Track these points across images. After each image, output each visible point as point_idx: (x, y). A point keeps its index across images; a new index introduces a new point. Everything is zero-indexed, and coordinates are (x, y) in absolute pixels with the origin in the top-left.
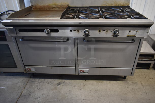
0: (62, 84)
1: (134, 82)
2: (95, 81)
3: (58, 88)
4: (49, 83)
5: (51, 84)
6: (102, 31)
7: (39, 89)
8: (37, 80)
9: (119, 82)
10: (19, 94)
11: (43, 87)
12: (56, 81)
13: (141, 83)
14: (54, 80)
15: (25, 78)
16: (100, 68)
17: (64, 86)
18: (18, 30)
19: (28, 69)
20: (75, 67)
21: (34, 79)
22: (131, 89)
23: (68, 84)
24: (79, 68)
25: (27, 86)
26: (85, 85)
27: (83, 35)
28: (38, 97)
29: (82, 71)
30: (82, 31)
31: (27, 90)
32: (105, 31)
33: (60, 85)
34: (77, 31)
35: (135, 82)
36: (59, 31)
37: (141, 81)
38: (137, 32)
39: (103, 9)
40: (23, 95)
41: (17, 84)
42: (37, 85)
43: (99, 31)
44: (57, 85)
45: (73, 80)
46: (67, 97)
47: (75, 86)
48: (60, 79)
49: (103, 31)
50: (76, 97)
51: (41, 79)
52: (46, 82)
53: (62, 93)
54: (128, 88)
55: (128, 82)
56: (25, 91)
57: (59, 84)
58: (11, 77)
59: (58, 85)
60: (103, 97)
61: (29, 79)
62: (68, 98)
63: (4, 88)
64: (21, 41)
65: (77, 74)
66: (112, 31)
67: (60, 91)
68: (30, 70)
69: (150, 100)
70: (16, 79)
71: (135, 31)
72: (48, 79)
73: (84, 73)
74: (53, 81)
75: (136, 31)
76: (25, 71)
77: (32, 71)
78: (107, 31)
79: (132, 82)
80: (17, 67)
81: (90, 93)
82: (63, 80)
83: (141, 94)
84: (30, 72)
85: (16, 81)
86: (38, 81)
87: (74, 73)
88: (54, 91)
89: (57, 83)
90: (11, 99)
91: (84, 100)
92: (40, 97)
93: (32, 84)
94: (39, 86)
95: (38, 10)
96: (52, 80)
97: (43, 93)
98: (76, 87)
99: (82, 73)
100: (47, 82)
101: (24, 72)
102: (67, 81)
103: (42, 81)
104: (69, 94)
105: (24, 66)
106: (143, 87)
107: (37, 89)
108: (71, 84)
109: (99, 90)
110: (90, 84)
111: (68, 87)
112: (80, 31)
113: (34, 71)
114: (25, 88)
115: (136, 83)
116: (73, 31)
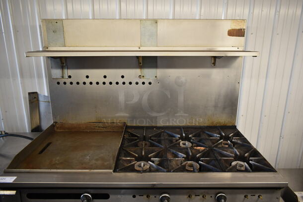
6: (193, 196)
18: (25, 196)
30: (155, 197)
32: (199, 196)
34: (145, 196)
38: (259, 197)
39: (190, 136)
43: (187, 196)
49: (196, 195)
66: (213, 196)
71: (254, 195)
75: (257, 196)
78: (203, 197)
95: (67, 130)
112: (152, 197)
116: (137, 197)
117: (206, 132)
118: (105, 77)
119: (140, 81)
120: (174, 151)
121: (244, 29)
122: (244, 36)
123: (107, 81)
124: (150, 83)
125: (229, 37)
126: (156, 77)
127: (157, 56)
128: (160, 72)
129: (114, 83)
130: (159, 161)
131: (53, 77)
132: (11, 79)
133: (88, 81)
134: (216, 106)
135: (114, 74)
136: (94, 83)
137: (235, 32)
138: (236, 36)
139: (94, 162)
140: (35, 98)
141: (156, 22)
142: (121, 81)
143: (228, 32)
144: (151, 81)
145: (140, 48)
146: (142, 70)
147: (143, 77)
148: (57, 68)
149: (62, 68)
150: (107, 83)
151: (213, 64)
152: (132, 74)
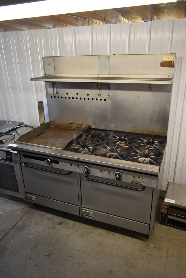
0: (63, 225)
1: (157, 246)
2: (105, 230)
3: (56, 228)
4: (49, 219)
5: (51, 221)
6: (103, 171)
7: (36, 224)
8: (38, 212)
9: (136, 240)
10: (14, 225)
11: (41, 223)
12: (58, 219)
13: (168, 251)
14: (57, 217)
15: (27, 206)
16: (108, 214)
17: (64, 228)
19: (29, 197)
20: (79, 206)
21: (35, 210)
22: (147, 255)
23: (70, 226)
24: (83, 208)
25: (25, 218)
26: (89, 233)
27: (84, 172)
28: (31, 233)
29: (87, 213)
30: (82, 167)
31: (23, 221)
32: (106, 171)
33: (60, 225)
34: (77, 166)
35: (160, 246)
36: (60, 162)
37: (169, 248)
40: (17, 227)
41: (15, 211)
42: (35, 218)
43: (99, 170)
44: (57, 225)
45: (78, 223)
46: (61, 242)
47: (77, 231)
48: (63, 217)
50: (72, 245)
51: (42, 212)
52: (46, 218)
53: (59, 235)
54: (144, 251)
55: (150, 244)
56: (21, 222)
57: (60, 223)
58: (12, 201)
59: (59, 225)
60: (104, 254)
61: (30, 209)
62: (62, 244)
63: (2, 213)
64: (24, 166)
65: (81, 216)
66: (115, 173)
67: (56, 233)
68: (31, 199)
69: (165, 276)
70: (16, 206)
71: (140, 177)
72: (50, 215)
73: (89, 216)
74: (55, 218)
76: (26, 198)
77: (33, 200)
78: (108, 172)
79: (154, 245)
80: (18, 192)
81: (91, 244)
82: (67, 220)
83: (157, 266)
84: (31, 201)
85: (16, 208)
86: (38, 214)
87: (77, 214)
88: (51, 231)
89: (58, 222)
90: (4, 227)
91: (79, 250)
92: (32, 234)
93: (31, 216)
94: (37, 220)
96: (55, 216)
97: (38, 230)
98: (77, 233)
99: (86, 216)
100: (48, 218)
101: (25, 200)
102: (71, 222)
103: (42, 215)
104: (66, 239)
105: (26, 192)
106: (167, 257)
107: (34, 223)
108: (73, 227)
109: (103, 244)
110: (97, 233)
111: (68, 230)
112: (80, 167)
113: (35, 201)
114: (21, 218)
115: (160, 248)
116: (73, 165)
117: (141, 138)
118: (77, 94)
119: (99, 98)
120: (106, 145)
121: (173, 61)
122: (173, 67)
123: (78, 97)
124: (105, 100)
125: (161, 67)
126: (109, 96)
127: (109, 83)
128: (111, 93)
129: (83, 99)
130: (93, 149)
131: (48, 93)
132: (31, 93)
133: (67, 96)
134: (151, 120)
135: (83, 93)
136: (71, 98)
137: (166, 64)
138: (167, 67)
139: (59, 144)
140: (42, 105)
141: (109, 58)
142: (87, 97)
143: (161, 63)
144: (106, 99)
145: (98, 76)
146: (100, 90)
147: (101, 95)
148: (51, 87)
149: (54, 87)
150: (79, 98)
151: (149, 88)
152: (93, 93)
